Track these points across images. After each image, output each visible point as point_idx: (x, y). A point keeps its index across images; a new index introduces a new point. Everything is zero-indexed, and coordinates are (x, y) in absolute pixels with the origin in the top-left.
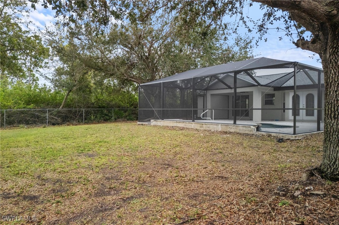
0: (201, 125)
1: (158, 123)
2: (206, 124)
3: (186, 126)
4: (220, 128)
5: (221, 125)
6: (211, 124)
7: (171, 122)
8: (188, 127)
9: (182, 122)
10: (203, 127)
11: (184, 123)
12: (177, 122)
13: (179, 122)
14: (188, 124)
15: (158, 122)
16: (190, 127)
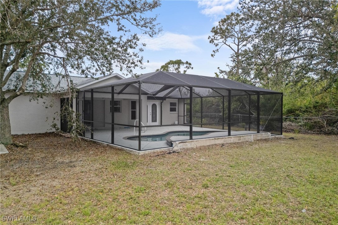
0: (239, 138)
1: (187, 145)
2: (243, 136)
3: (225, 141)
4: (252, 138)
5: (253, 135)
6: (247, 136)
7: (207, 140)
8: (227, 142)
9: (221, 138)
10: (240, 140)
11: (224, 139)
12: (215, 139)
13: (217, 139)
14: (227, 139)
15: (187, 143)
16: (230, 142)
